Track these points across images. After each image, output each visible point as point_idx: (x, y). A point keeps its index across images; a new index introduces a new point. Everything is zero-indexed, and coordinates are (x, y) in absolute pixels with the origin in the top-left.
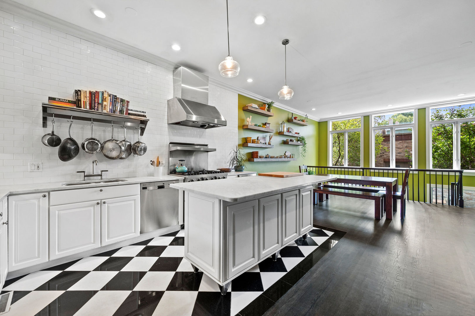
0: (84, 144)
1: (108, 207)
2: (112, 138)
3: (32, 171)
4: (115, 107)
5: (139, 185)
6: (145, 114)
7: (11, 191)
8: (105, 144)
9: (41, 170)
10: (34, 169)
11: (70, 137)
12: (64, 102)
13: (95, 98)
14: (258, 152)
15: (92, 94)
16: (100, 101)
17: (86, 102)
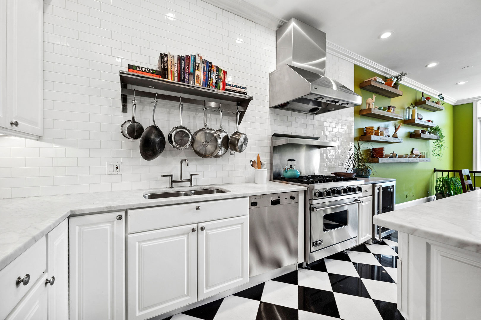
0: (171, 135)
1: (207, 235)
2: (205, 126)
3: (110, 173)
4: (209, 79)
5: (248, 198)
6: (246, 91)
7: (73, 209)
8: (196, 135)
9: (120, 173)
10: (113, 171)
11: (154, 123)
12: (147, 72)
13: (184, 65)
14: (383, 148)
15: (181, 60)
16: (191, 70)
17: (173, 72)
